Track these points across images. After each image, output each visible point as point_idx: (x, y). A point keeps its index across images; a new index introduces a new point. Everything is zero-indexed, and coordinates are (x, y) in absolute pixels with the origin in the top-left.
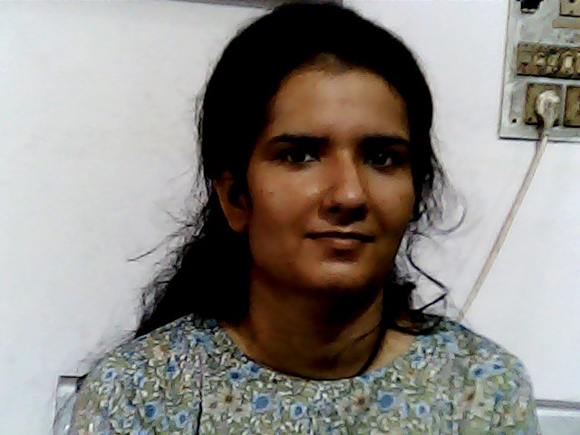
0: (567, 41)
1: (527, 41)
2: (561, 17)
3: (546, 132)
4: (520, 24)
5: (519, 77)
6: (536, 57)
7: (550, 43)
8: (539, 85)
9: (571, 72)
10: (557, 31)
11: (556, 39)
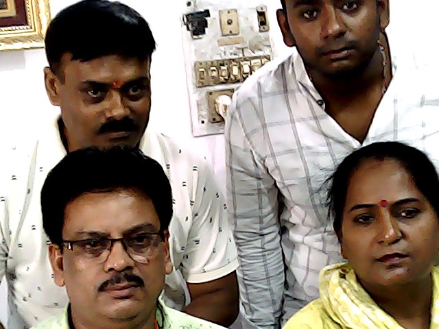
0: (231, 54)
1: (200, 60)
2: (223, 38)
4: (193, 48)
5: (200, 89)
6: (210, 72)
7: (219, 58)
8: (216, 91)
9: (239, 77)
10: (222, 48)
11: (223, 54)
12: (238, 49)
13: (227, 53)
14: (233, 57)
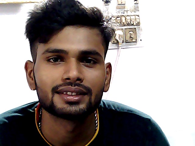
2: (118, 5)
3: (120, 46)
9: (125, 23)
10: (118, 10)
11: (118, 13)
12: (125, 11)
13: (120, 12)
14: (123, 14)
